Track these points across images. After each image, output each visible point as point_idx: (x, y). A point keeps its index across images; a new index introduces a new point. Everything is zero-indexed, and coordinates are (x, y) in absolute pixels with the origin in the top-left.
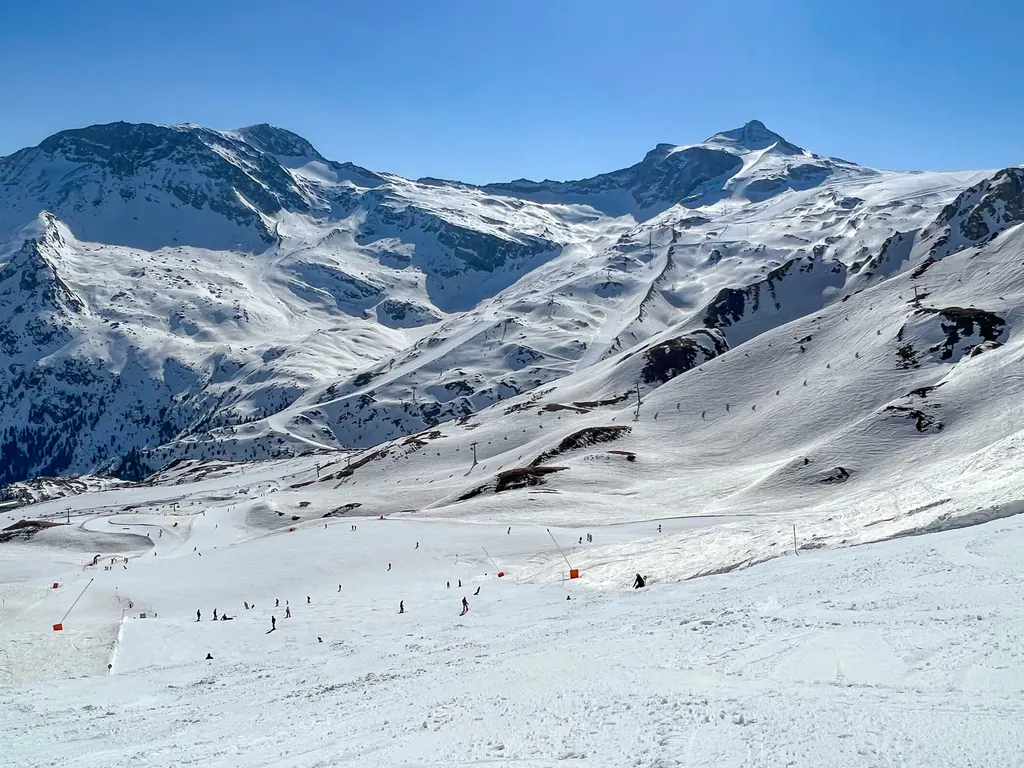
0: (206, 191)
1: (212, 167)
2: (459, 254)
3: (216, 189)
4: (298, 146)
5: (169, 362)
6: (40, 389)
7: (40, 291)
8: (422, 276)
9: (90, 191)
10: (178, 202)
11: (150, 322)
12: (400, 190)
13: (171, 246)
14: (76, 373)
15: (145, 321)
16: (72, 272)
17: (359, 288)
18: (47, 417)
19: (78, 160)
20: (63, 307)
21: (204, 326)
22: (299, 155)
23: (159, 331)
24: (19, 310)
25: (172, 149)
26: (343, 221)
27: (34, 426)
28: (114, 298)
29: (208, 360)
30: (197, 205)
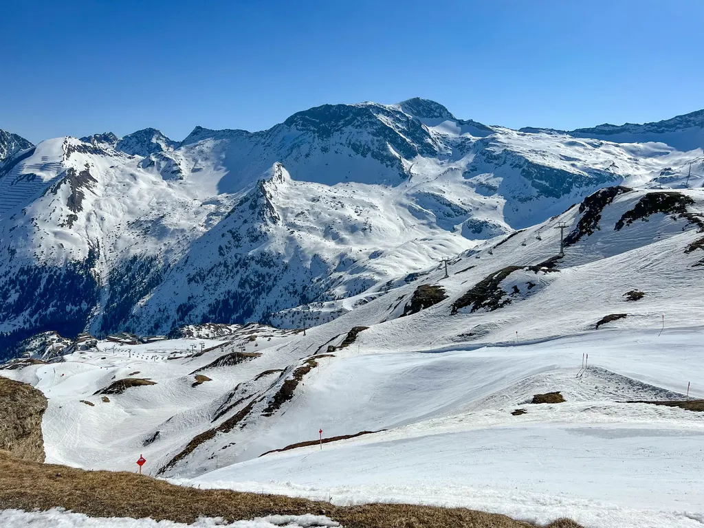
0: (370, 145)
1: (376, 129)
2: (534, 185)
3: (376, 144)
4: (438, 111)
5: (315, 256)
6: (247, 269)
7: (257, 210)
8: (502, 201)
9: (305, 148)
10: (353, 153)
11: (312, 231)
12: (502, 138)
13: (343, 183)
14: (266, 260)
15: (310, 230)
16: (281, 199)
17: (453, 210)
18: (247, 286)
19: (302, 130)
20: (268, 220)
21: (344, 235)
22: (438, 117)
23: (316, 236)
24: (245, 222)
25: (354, 119)
26: (457, 162)
27: (240, 291)
28: (298, 215)
29: (337, 257)
30: (364, 155)
